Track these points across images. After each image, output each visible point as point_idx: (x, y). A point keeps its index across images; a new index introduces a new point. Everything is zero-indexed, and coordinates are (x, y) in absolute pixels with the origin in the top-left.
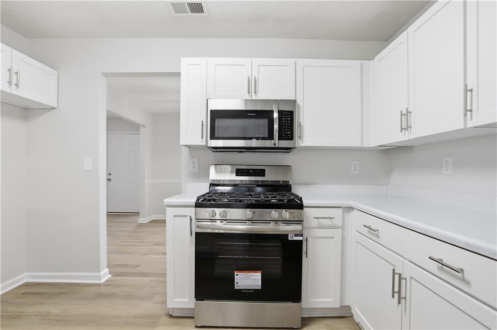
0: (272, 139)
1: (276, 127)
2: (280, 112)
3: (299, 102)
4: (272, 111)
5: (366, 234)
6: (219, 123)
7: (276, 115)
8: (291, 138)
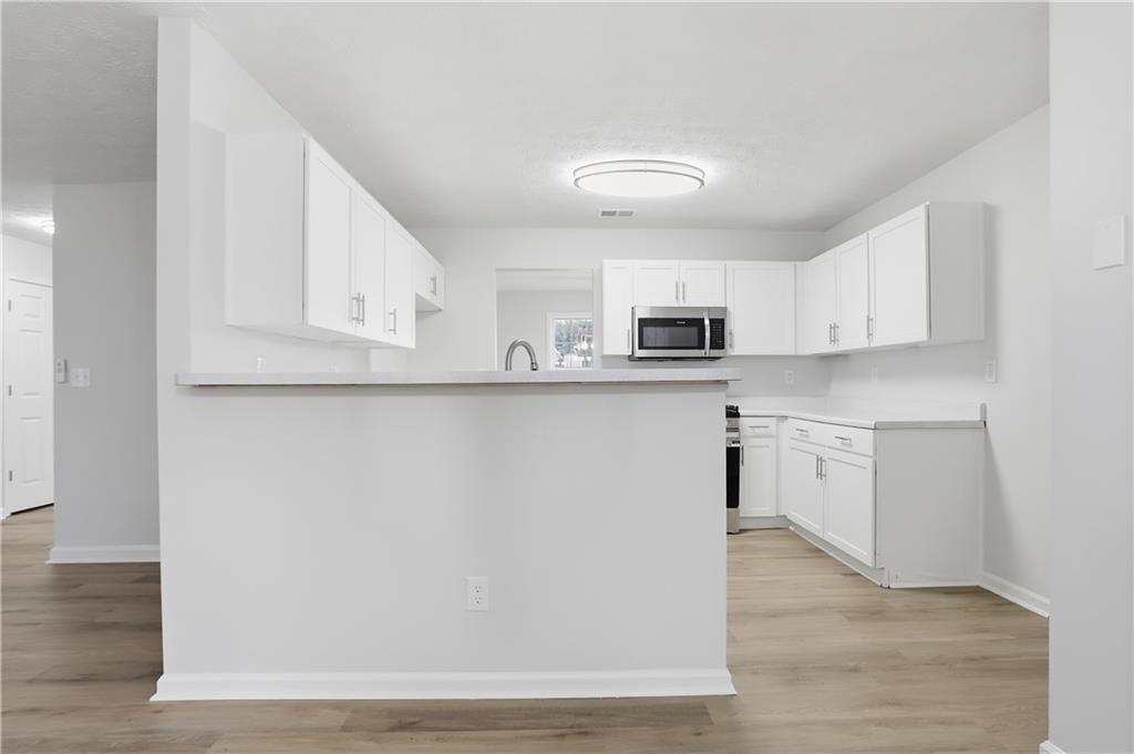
0: (703, 348)
1: (708, 334)
2: (710, 320)
3: (730, 309)
4: (703, 319)
5: (798, 437)
6: (648, 331)
7: (707, 322)
8: (722, 346)
